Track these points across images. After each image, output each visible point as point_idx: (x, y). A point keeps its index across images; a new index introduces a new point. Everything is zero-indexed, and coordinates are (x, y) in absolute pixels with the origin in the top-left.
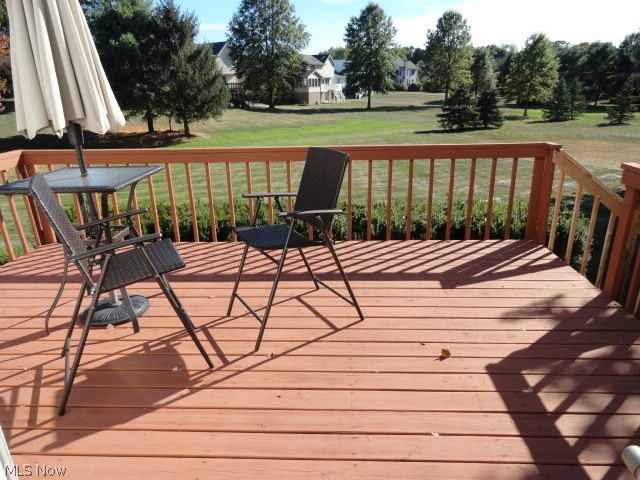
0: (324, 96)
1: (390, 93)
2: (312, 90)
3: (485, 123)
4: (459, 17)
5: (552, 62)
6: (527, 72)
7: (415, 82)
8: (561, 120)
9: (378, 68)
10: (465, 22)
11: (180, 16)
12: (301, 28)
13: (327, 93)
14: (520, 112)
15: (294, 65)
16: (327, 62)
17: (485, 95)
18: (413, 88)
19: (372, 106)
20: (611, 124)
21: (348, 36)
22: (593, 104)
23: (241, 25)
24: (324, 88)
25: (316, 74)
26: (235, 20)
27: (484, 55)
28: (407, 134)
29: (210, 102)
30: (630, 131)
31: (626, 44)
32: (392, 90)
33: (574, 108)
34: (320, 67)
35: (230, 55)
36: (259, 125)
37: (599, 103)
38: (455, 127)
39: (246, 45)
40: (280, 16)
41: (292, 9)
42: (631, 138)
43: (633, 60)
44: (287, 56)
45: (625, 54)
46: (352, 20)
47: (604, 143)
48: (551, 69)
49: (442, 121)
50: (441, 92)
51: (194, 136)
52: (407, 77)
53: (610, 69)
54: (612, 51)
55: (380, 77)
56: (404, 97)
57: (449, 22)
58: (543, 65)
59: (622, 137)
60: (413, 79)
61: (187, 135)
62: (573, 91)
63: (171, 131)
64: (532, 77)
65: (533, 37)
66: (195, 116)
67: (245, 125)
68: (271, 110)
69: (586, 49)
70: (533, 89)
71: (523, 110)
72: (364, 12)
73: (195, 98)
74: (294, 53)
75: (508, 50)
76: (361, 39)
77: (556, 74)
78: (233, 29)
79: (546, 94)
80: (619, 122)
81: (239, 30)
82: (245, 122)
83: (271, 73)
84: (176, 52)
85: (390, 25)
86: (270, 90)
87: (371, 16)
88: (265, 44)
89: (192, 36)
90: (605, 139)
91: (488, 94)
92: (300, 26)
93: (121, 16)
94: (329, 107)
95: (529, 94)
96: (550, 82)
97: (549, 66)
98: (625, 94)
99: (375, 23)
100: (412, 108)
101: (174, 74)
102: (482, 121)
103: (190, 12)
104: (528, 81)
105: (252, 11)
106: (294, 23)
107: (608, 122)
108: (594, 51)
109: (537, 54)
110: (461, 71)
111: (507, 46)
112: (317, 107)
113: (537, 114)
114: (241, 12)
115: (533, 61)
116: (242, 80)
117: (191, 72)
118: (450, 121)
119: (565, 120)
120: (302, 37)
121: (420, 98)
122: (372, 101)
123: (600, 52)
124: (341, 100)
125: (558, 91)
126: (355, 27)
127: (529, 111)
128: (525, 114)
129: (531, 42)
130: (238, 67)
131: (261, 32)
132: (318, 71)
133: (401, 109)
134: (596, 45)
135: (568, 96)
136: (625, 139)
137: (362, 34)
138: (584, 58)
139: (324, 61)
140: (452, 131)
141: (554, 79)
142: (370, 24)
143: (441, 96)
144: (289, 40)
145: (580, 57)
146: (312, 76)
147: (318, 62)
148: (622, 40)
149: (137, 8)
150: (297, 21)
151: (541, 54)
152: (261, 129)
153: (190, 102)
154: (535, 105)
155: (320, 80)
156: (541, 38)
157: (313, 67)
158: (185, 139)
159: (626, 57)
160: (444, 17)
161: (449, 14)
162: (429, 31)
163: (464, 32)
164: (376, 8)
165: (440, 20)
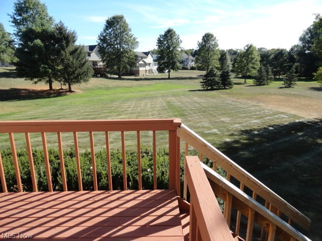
0: (147, 72)
1: (180, 71)
2: (141, 69)
3: (224, 86)
4: (212, 36)
5: (257, 57)
6: (245, 62)
7: (193, 66)
8: (262, 85)
9: (172, 58)
10: (215, 38)
11: (67, 32)
12: (134, 39)
13: (149, 70)
14: (242, 81)
15: (131, 57)
16: (149, 55)
17: (224, 73)
18: (192, 68)
19: (171, 77)
20: (286, 87)
21: (159, 43)
22: (278, 77)
23: (104, 37)
24: (148, 68)
25: (143, 61)
26: (101, 35)
27: (225, 53)
28: (184, 91)
29: (82, 74)
30: (294, 91)
31: (292, 49)
32: (180, 69)
33: (268, 79)
34: (146, 58)
35: (99, 51)
36: (111, 86)
37: (281, 77)
38: (209, 88)
39: (107, 46)
40: (124, 33)
41: (130, 30)
42: (294, 94)
43: (295, 57)
44: (127, 52)
45: (292, 54)
46: (160, 36)
47: (281, 97)
48: (256, 61)
49: (203, 85)
50: (205, 70)
51: (73, 92)
52: (190, 63)
53: (285, 61)
54: (285, 53)
55: (174, 63)
56: (187, 73)
57: (207, 38)
58: (252, 59)
59: (290, 94)
60: (193, 64)
61: (70, 91)
62: (267, 71)
63: (62, 89)
64: (248, 64)
65: (247, 46)
66: (74, 82)
67: (103, 86)
68: (119, 78)
69: (273, 52)
70: (248, 70)
71: (244, 80)
72: (166, 32)
73: (73, 72)
74: (130, 51)
75: (239, 51)
76: (165, 45)
77: (259, 63)
78: (100, 39)
79: (254, 72)
80: (289, 86)
81: (103, 39)
82: (102, 84)
83: (119, 61)
84: (64, 49)
85: (178, 39)
86: (119, 68)
87: (169, 34)
88: (116, 46)
89: (74, 42)
90: (282, 95)
91: (225, 72)
92: (134, 38)
93: (35, 31)
94: (149, 77)
95: (246, 72)
96: (256, 67)
97: (256, 59)
98: (291, 73)
99: (171, 37)
100: (190, 78)
101: (63, 60)
102: (222, 86)
103: (73, 30)
104: (245, 66)
105: (110, 30)
106: (131, 37)
107: (284, 86)
108: (277, 52)
109: (249, 54)
110: (214, 61)
111: (238, 50)
112: (143, 77)
113: (250, 82)
114: (104, 31)
115: (248, 57)
116: (105, 63)
117: (71, 59)
118: (206, 85)
119: (264, 85)
120: (135, 43)
121: (196, 73)
122: (170, 74)
123: (280, 53)
124: (157, 74)
125: (260, 71)
126: (162, 39)
127: (247, 80)
128: (245, 82)
129: (246, 48)
130: (102, 57)
131: (114, 41)
132: (144, 60)
133: (185, 78)
134: (278, 50)
135: (264, 74)
136: (291, 95)
137: (165, 42)
138: (272, 56)
139: (147, 55)
140: (207, 90)
141: (258, 65)
142: (169, 38)
143: (204, 73)
144: (128, 45)
145: (271, 55)
146: (141, 62)
147: (144, 55)
148: (290, 48)
149: (44, 28)
150: (132, 36)
151: (251, 53)
152: (111, 88)
153: (71, 75)
154: (250, 77)
155: (145, 64)
156: (251, 46)
157: (142, 58)
158: (68, 93)
159: (292, 55)
160: (205, 36)
161: (207, 34)
162: (198, 42)
163: (215, 43)
164: (172, 30)
165: (203, 37)
